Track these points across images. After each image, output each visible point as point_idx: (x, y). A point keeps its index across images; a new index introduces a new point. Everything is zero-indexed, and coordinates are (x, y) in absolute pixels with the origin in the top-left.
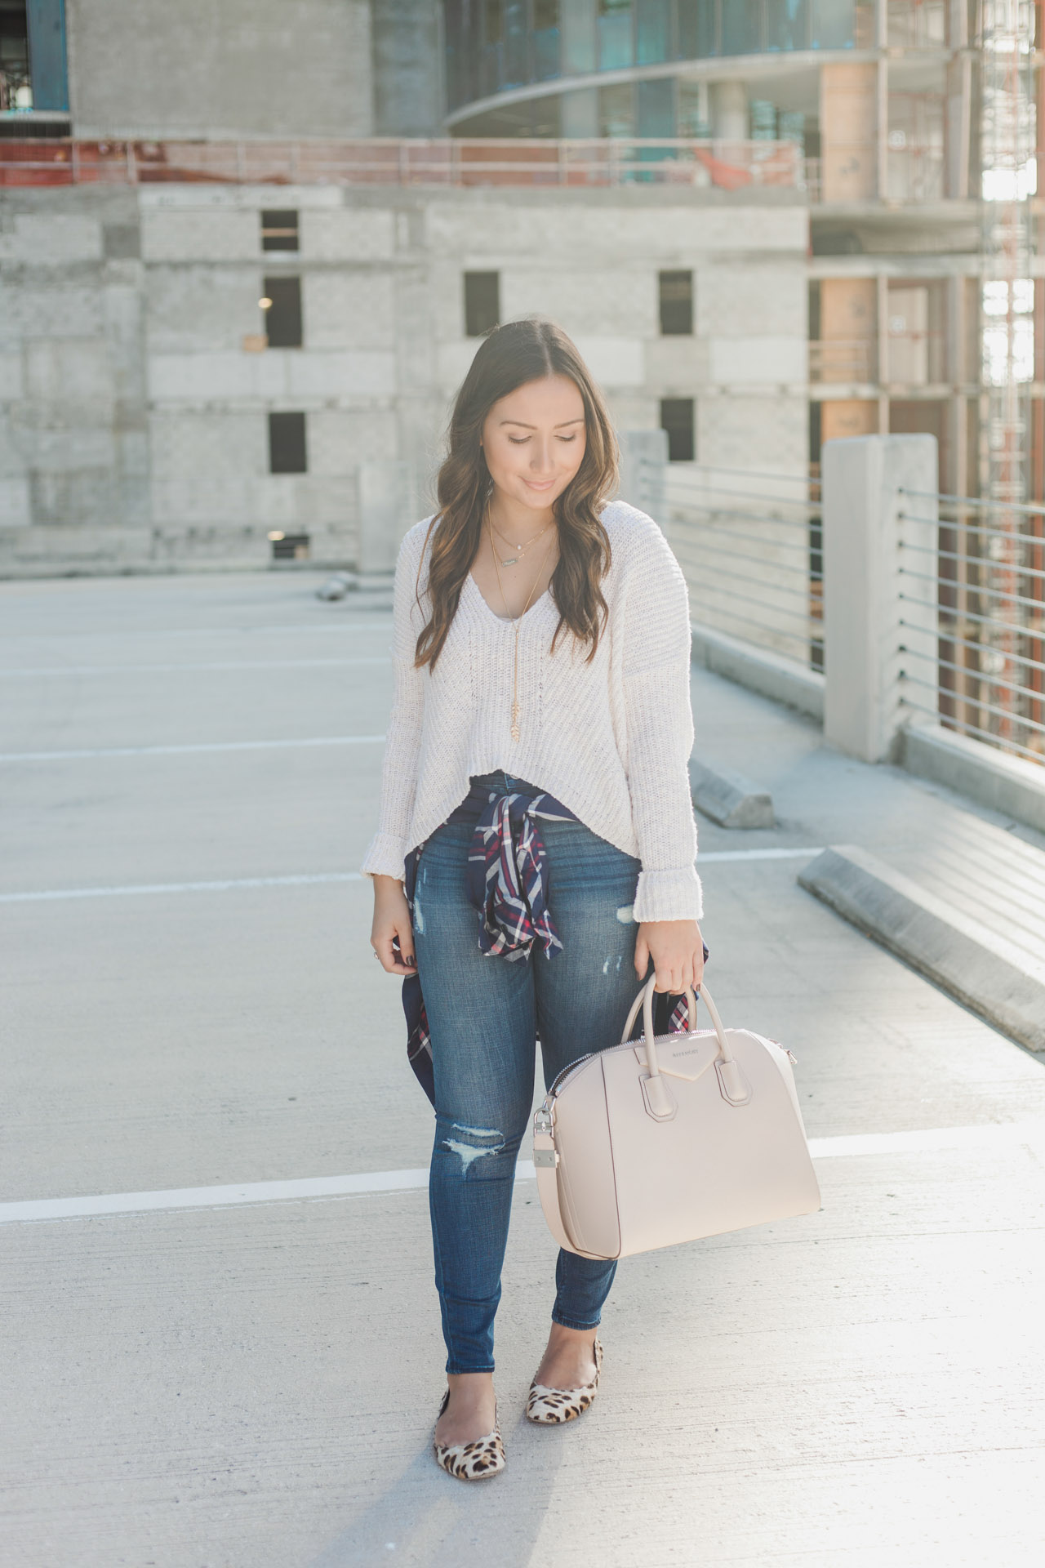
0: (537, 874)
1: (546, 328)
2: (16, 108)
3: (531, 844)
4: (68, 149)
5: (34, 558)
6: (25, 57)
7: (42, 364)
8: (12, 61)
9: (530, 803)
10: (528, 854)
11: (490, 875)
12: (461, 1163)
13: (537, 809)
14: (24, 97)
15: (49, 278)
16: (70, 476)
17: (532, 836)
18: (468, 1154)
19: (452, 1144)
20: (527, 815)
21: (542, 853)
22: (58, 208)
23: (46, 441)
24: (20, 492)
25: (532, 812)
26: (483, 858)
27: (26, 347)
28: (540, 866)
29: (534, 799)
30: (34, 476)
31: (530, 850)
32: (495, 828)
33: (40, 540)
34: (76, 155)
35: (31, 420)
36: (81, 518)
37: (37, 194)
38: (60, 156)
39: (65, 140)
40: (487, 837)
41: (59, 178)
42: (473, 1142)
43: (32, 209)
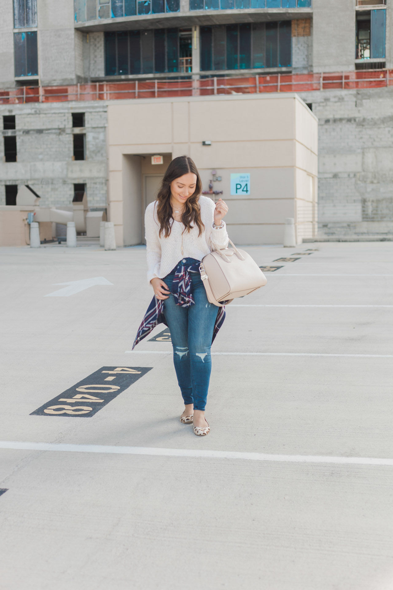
0: (189, 285)
1: (189, 159)
2: (364, 58)
3: (188, 278)
4: (385, 73)
5: (363, 234)
6: (368, 38)
7: (370, 157)
8: (363, 40)
9: (188, 268)
10: (187, 280)
11: (180, 285)
12: (179, 357)
13: (190, 269)
14: (367, 53)
15: (374, 123)
16: (378, 201)
17: (188, 276)
18: (181, 354)
19: (177, 352)
20: (187, 271)
21: (191, 280)
22: (380, 96)
23: (370, 188)
24: (359, 207)
25: (189, 270)
26: (178, 281)
27: (364, 151)
28: (190, 283)
29: (189, 267)
30: (364, 201)
31: (188, 280)
32: (182, 273)
33: (365, 226)
34: (388, 75)
35: (364, 180)
36: (383, 218)
37: (371, 91)
38: (382, 76)
39: (384, 69)
40: (180, 276)
41: (380, 84)
42: (181, 351)
43: (369, 97)
